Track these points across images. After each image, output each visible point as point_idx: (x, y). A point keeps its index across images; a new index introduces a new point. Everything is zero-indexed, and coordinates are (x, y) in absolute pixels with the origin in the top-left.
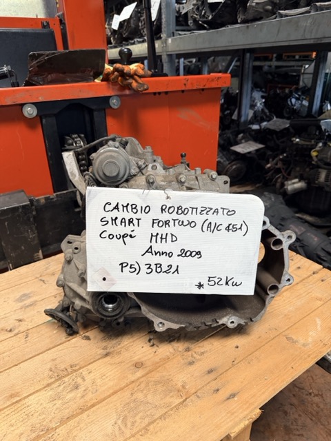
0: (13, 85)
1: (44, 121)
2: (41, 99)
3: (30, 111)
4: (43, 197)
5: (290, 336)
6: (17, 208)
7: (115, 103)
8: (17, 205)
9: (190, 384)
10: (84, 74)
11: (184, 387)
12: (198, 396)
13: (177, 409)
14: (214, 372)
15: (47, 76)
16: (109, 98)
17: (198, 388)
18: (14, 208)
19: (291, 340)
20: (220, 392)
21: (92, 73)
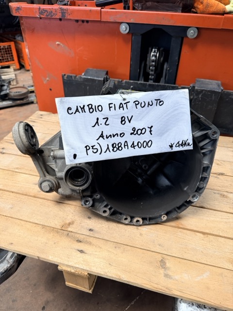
0: (125, 8)
1: (133, 37)
2: (132, 21)
3: (124, 29)
4: (117, 80)
5: (167, 261)
6: (96, 80)
7: (192, 33)
8: (96, 78)
9: (74, 226)
10: (174, 5)
11: (69, 224)
12: (68, 234)
13: (53, 230)
14: (92, 232)
15: (145, 4)
16: (187, 28)
17: (74, 231)
18: (94, 79)
19: (163, 263)
20: (80, 244)
21: (181, 5)
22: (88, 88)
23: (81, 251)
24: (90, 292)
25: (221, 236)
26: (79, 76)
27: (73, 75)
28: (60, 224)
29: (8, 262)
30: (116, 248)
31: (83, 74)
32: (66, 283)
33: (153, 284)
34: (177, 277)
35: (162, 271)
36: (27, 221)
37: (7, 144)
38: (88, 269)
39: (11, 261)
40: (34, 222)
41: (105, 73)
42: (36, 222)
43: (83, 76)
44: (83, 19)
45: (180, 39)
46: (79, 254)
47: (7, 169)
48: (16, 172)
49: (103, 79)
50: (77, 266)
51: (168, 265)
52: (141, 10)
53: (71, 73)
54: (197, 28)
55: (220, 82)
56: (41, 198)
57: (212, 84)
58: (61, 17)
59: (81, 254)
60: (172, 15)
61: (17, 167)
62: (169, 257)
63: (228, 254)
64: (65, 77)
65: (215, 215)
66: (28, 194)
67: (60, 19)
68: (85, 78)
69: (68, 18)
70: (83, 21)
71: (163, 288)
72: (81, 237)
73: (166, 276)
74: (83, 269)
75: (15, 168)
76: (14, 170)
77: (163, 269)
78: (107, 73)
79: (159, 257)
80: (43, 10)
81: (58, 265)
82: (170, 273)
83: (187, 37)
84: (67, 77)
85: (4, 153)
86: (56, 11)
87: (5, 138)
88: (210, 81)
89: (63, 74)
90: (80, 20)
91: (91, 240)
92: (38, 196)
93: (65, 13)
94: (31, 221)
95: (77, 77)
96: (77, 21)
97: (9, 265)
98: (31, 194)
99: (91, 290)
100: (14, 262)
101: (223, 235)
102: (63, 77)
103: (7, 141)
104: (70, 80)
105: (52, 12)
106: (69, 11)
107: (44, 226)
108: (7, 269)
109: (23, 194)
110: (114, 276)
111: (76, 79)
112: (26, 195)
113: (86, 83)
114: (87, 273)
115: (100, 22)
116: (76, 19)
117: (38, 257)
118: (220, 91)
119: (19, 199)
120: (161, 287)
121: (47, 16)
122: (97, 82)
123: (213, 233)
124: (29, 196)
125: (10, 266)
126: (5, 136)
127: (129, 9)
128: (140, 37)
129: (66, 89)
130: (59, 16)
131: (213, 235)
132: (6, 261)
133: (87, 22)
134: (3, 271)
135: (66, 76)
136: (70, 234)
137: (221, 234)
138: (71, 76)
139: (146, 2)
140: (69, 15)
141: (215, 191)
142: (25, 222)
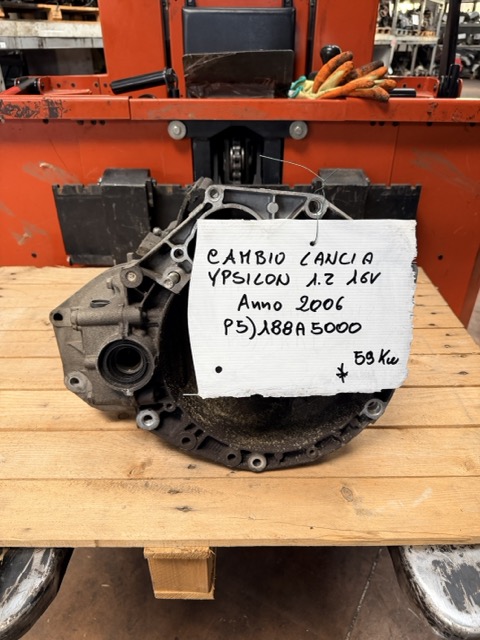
0: (170, 95)
1: (195, 144)
2: (191, 116)
3: (176, 131)
4: (171, 185)
5: (353, 488)
6: (129, 189)
7: (297, 131)
8: (128, 185)
9: (153, 467)
10: (261, 86)
11: (143, 465)
12: (147, 485)
13: (111, 483)
14: (194, 471)
15: (208, 86)
16: (289, 123)
17: (157, 476)
18: (124, 188)
19: (346, 493)
20: (177, 496)
21: (273, 85)
22: (114, 205)
23: (185, 509)
25: (430, 427)
26: (90, 185)
27: (77, 184)
28: (123, 470)
29: (40, 573)
30: (251, 486)
31: (100, 180)
32: (155, 592)
33: (341, 533)
34: (379, 510)
35: (350, 507)
36: (47, 480)
38: (209, 538)
39: (46, 569)
40: (64, 476)
42: (70, 476)
43: (99, 183)
44: (94, 118)
45: (279, 142)
46: (182, 515)
49: (144, 185)
50: (186, 537)
51: (356, 493)
52: (203, 97)
53: (73, 181)
54: (306, 122)
55: (361, 170)
56: (65, 430)
57: (348, 175)
58: (47, 117)
59: (186, 514)
60: (261, 103)
62: (354, 481)
63: (451, 451)
64: (60, 192)
66: (33, 427)
67: (46, 121)
68: (105, 187)
69: (64, 117)
70: (93, 122)
71: (361, 534)
72: (176, 485)
73: (360, 512)
74: (199, 541)
77: (351, 503)
78: (149, 175)
79: (338, 485)
80: (10, 105)
81: (142, 549)
82: (364, 506)
83: (290, 137)
84: (65, 190)
86: (37, 107)
88: (345, 170)
89: (55, 184)
90: (87, 121)
91: (197, 484)
92: (57, 427)
93: (56, 109)
94: (57, 476)
95: (86, 188)
96: (81, 122)
97: (43, 579)
98: (39, 427)
100: (52, 571)
102: (55, 190)
104: (71, 196)
105: (28, 108)
106: (64, 106)
107: (89, 482)
108: (42, 588)
109: (20, 430)
110: (264, 537)
111: (84, 192)
112: (28, 430)
113: (110, 197)
114: (208, 548)
115: (129, 121)
116: (81, 118)
117: (96, 541)
118: (366, 185)
119: (16, 441)
120: (357, 535)
121: (17, 115)
122: (132, 192)
123: (416, 424)
124: (37, 430)
125: (47, 581)
127: (178, 96)
128: (208, 143)
129: (64, 214)
130: (44, 114)
132: (33, 573)
133: (102, 122)
134: (35, 595)
135: (61, 188)
136: (150, 483)
137: (429, 423)
138: (74, 188)
139: (211, 82)
140: (66, 112)
142: (44, 482)
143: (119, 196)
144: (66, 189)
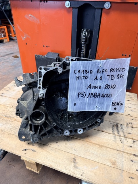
5: (76, 159)
6: (52, 59)
7: (107, 6)
8: (52, 58)
18: (51, 58)
19: (74, 160)
20: (33, 146)
22: (48, 62)
24: (38, 173)
25: (109, 148)
27: (41, 55)
31: (46, 55)
32: (26, 167)
37: (5, 91)
41: (58, 55)
43: (46, 56)
46: (32, 152)
47: (3, 104)
48: (7, 106)
49: (56, 58)
50: (30, 158)
51: (77, 161)
53: (40, 54)
54: (110, 2)
61: (8, 104)
62: (78, 157)
63: (111, 157)
65: (108, 136)
68: (47, 58)
73: (75, 166)
74: (33, 160)
75: (7, 105)
76: (6, 105)
77: (74, 163)
78: (59, 55)
79: (73, 157)
81: (20, 157)
82: (77, 165)
85: (2, 96)
87: (4, 88)
95: (43, 56)
99: (39, 172)
101: (111, 147)
102: (35, 56)
103: (5, 89)
104: (39, 58)
111: (42, 58)
113: (47, 60)
114: (35, 162)
122: (53, 60)
126: (5, 87)
128: (77, 9)
129: (37, 63)
131: (105, 147)
135: (37, 56)
138: (40, 56)
141: (111, 123)
143: (49, 60)
144: (38, 56)
